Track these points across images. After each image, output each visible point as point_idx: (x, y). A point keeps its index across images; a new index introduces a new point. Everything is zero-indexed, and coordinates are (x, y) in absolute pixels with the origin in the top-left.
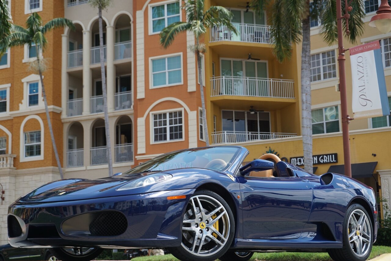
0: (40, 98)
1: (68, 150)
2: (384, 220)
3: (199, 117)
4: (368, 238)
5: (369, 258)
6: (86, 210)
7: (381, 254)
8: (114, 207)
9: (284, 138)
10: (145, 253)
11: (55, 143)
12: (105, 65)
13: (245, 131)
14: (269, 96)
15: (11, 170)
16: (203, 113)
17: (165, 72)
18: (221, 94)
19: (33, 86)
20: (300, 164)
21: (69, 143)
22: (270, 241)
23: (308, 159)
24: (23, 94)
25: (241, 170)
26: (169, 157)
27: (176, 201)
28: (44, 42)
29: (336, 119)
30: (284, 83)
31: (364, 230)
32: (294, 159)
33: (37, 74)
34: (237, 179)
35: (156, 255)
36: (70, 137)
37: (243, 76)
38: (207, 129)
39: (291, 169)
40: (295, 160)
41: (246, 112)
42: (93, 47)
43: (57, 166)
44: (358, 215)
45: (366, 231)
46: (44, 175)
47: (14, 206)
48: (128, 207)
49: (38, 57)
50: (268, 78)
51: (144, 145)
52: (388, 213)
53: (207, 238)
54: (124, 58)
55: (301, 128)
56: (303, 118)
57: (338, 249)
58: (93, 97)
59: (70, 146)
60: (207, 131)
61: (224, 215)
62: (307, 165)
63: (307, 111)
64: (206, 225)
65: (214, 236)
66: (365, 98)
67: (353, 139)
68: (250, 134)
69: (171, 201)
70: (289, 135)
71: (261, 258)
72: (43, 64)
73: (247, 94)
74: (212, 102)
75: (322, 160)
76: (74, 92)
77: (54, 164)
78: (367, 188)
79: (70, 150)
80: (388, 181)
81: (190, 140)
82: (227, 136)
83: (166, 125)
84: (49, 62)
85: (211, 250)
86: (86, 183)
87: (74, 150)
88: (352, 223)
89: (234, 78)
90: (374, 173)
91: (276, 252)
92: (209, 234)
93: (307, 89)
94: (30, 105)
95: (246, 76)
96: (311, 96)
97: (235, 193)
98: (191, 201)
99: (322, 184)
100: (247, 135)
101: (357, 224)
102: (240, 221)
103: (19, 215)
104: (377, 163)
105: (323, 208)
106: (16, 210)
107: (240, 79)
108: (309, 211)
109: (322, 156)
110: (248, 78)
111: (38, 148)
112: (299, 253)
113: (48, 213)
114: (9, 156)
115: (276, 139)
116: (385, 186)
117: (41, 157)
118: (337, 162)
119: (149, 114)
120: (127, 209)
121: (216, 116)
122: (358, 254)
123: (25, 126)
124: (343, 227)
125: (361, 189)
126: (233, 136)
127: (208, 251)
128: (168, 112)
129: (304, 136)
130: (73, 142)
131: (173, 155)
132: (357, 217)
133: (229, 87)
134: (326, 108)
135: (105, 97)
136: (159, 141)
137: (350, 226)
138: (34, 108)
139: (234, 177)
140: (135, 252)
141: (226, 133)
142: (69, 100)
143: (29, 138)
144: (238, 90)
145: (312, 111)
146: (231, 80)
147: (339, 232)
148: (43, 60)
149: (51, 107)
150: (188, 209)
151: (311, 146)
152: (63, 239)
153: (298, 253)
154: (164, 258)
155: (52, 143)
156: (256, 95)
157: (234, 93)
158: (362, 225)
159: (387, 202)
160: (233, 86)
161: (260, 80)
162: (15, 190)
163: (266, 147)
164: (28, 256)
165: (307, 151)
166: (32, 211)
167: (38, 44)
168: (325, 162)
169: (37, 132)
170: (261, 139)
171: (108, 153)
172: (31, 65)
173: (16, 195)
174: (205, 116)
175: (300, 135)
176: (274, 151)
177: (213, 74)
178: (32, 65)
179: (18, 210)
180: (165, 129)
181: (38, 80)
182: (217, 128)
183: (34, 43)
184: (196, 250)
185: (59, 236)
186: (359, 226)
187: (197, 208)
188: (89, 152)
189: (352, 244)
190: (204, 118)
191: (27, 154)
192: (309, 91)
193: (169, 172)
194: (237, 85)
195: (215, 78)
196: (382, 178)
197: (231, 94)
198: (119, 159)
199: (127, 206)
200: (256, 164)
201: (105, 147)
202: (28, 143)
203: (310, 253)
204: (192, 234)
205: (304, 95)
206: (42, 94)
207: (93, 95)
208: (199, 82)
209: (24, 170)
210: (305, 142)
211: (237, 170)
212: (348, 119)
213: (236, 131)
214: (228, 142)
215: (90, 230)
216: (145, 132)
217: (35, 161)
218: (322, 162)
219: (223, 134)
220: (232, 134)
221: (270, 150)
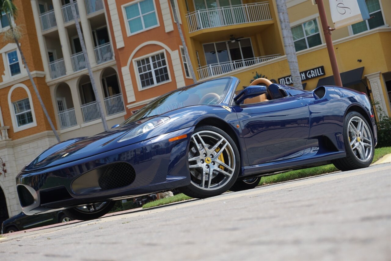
0: (22, 66)
1: (59, 112)
2: (380, 122)
3: (182, 56)
4: (369, 143)
5: (373, 161)
6: (91, 167)
7: (384, 156)
8: (119, 159)
9: (268, 61)
10: (153, 197)
11: (45, 107)
12: (79, 21)
13: (229, 61)
14: (247, 22)
15: (7, 142)
16: (184, 51)
17: (140, 17)
18: (199, 28)
19: (12, 55)
20: (289, 83)
21: (59, 105)
22: (276, 163)
23: (296, 77)
24: (3, 65)
25: (235, 99)
26: (161, 101)
27: (178, 141)
28: (14, 9)
29: (316, 32)
30: (259, 6)
31: (364, 135)
32: (282, 80)
33: (13, 42)
34: (233, 109)
35: (166, 197)
36: (59, 99)
37: (217, 7)
39: (283, 89)
40: (283, 80)
41: (227, 43)
42: (64, 6)
43: (52, 130)
44: (356, 122)
45: (366, 136)
46: (40, 140)
47: (20, 176)
48: (133, 156)
49: (11, 26)
50: (242, 5)
51: (133, 93)
52: (382, 115)
53: (215, 172)
54: (96, 11)
55: (284, 48)
56: (284, 37)
57: (342, 159)
58: (73, 55)
59: (60, 108)
60: (192, 68)
61: (227, 147)
62: (296, 83)
63: (287, 29)
64: (211, 159)
65: (222, 169)
66: (343, 6)
67: (337, 48)
68: (235, 63)
69: (173, 142)
70: (273, 57)
71: (269, 181)
72: (17, 31)
73: (225, 24)
74: (191, 38)
75: (310, 75)
76: (54, 54)
77: (48, 128)
78: (360, 94)
79: (61, 111)
80: (377, 84)
81: (177, 79)
82: (212, 69)
83: (150, 69)
84: (23, 28)
85: (221, 182)
86: (84, 141)
87: (65, 110)
88: (351, 131)
89: (208, 10)
90: (363, 78)
91: (283, 173)
92: (216, 167)
93: (283, 8)
94: (13, 74)
95: (221, 6)
96: (288, 14)
97: (234, 123)
98: (192, 139)
99: (316, 98)
100: (232, 64)
101: (356, 130)
102: (244, 149)
103: (28, 184)
104: (363, 68)
105: (320, 122)
106: (23, 180)
107: (215, 10)
108: (309, 127)
109: (309, 72)
110: (222, 7)
111: (29, 115)
112: (305, 169)
113: (55, 176)
114: (2, 128)
115: (261, 63)
116: (375, 89)
117: (34, 124)
118: (324, 74)
119: (131, 62)
120: (132, 158)
121: (198, 51)
122: (362, 159)
123: (12, 96)
124: (344, 136)
125: (354, 96)
126: (218, 68)
127: (218, 184)
128: (150, 56)
129: (288, 55)
130: (62, 103)
131: (164, 99)
132: (356, 124)
133: (206, 21)
134: (304, 24)
135: (85, 53)
136: (146, 86)
137: (350, 134)
138: (17, 77)
139: (230, 107)
140: (144, 199)
141: (211, 66)
142: (50, 63)
143: (18, 107)
144: (215, 22)
145: (292, 29)
146: (206, 13)
147: (341, 142)
148: (16, 27)
149: (34, 73)
150: (191, 147)
151: (297, 63)
152: (75, 199)
153: (303, 169)
154: (174, 199)
155: (42, 108)
156: (233, 23)
157: (211, 25)
158: (361, 131)
159: (380, 104)
160: (210, 18)
161: (235, 8)
162: (15, 161)
163: (253, 73)
164: (41, 222)
165: (294, 69)
166: (39, 178)
167: (8, 13)
168: (313, 77)
169: (25, 100)
170: (246, 65)
171: (99, 107)
172: (5, 34)
173: (17, 165)
174: (187, 53)
175: (284, 55)
176: (261, 75)
177: (188, 10)
178: (7, 34)
179: (26, 179)
180: (151, 73)
181: (16, 49)
182: (201, 63)
183: (4, 12)
184: (206, 186)
185: (71, 196)
186: (359, 132)
187: (199, 144)
188: (80, 110)
189: (355, 151)
190: (186, 55)
191: (19, 123)
192: (285, 10)
193: (166, 115)
194: (213, 17)
195: (191, 14)
196: (371, 82)
197: (209, 26)
198: (111, 112)
199: (131, 155)
200: (249, 91)
201: (95, 102)
202: (18, 113)
203: (315, 167)
204: (199, 171)
205: (281, 14)
206: (23, 62)
207: (73, 53)
208: (175, 21)
209: (20, 139)
210: (290, 61)
211: (232, 101)
212: (330, 30)
213: (220, 62)
214: (215, 75)
215: (100, 185)
216: (131, 80)
217: (29, 129)
218: (310, 77)
219: (208, 68)
220: (217, 66)
221: (257, 75)
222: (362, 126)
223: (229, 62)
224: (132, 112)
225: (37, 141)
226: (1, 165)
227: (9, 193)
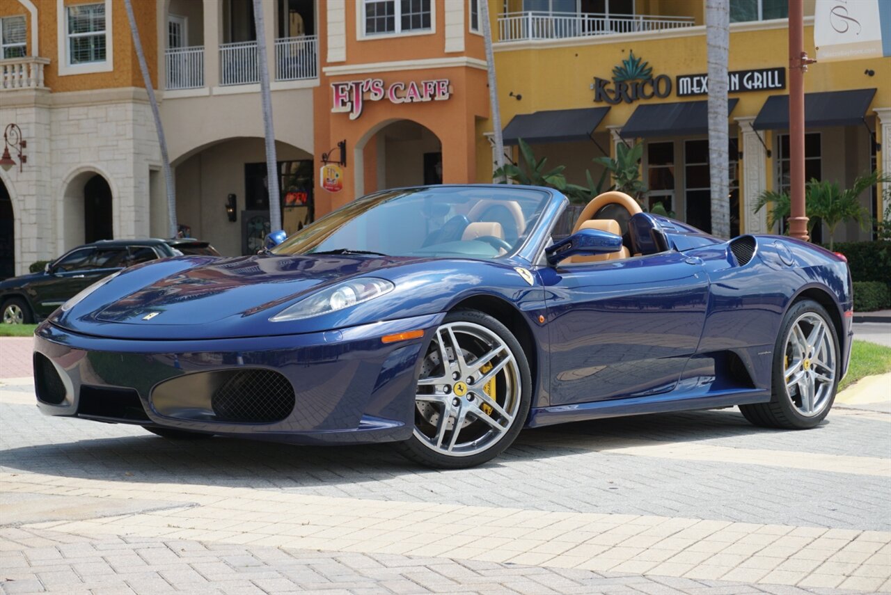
1: (169, 49)
2: (884, 223)
4: (829, 375)
9: (664, 31)
11: (137, 34)
13: (576, 11)
15: (39, 94)
20: (699, 92)
21: (170, 32)
23: (719, 82)
25: (549, 251)
27: (402, 343)
31: (820, 357)
32: (685, 80)
34: (538, 277)
36: (173, 19)
38: (487, 8)
40: (687, 81)
43: (144, 86)
44: (808, 323)
45: (825, 359)
46: (114, 105)
51: (342, 41)
53: (470, 416)
55: (705, 9)
59: (173, 39)
61: (509, 365)
62: (715, 97)
64: (468, 388)
65: (486, 412)
66: (845, 15)
68: (586, 19)
69: (390, 344)
70: (676, 22)
75: (750, 82)
77: (137, 81)
79: (173, 49)
81: (449, 31)
82: (533, 23)
85: (478, 440)
87: (182, 48)
88: (794, 344)
90: (868, 113)
92: (473, 407)
98: (435, 336)
99: (732, 264)
100: (579, 20)
101: (806, 344)
104: (876, 90)
109: (750, 74)
111: (99, 43)
114: (33, 61)
115: (647, 32)
117: (106, 66)
118: (783, 87)
122: (805, 410)
126: (547, 22)
127: (471, 444)
129: (711, 29)
130: (179, 30)
136: (376, 33)
137: (790, 349)
139: (532, 272)
141: (530, 16)
151: (726, 51)
155: (132, 35)
158: (815, 345)
162: (50, 140)
163: (623, 51)
165: (716, 64)
168: (756, 87)
169: (96, 5)
170: (612, 30)
171: (260, 60)
173: (52, 150)
175: (701, 23)
176: (640, 59)
180: (391, 4)
182: (509, 3)
184: (445, 442)
186: (810, 348)
188: (216, 55)
189: (792, 391)
191: (73, 56)
193: (387, 276)
196: (884, 126)
198: (285, 72)
200: (582, 240)
201: (253, 44)
202: (75, 33)
209: (69, 94)
210: (712, 43)
211: (540, 254)
212: (803, 62)
213: (553, 10)
214: (536, 38)
215: (213, 406)
216: (343, 11)
217: (94, 74)
218: (749, 87)
219: (523, 19)
220: (545, 17)
221: (631, 58)
222: (820, 334)
223: (574, 13)
224: (333, 85)
225: (107, 106)
226: (17, 143)
227: (25, 210)
